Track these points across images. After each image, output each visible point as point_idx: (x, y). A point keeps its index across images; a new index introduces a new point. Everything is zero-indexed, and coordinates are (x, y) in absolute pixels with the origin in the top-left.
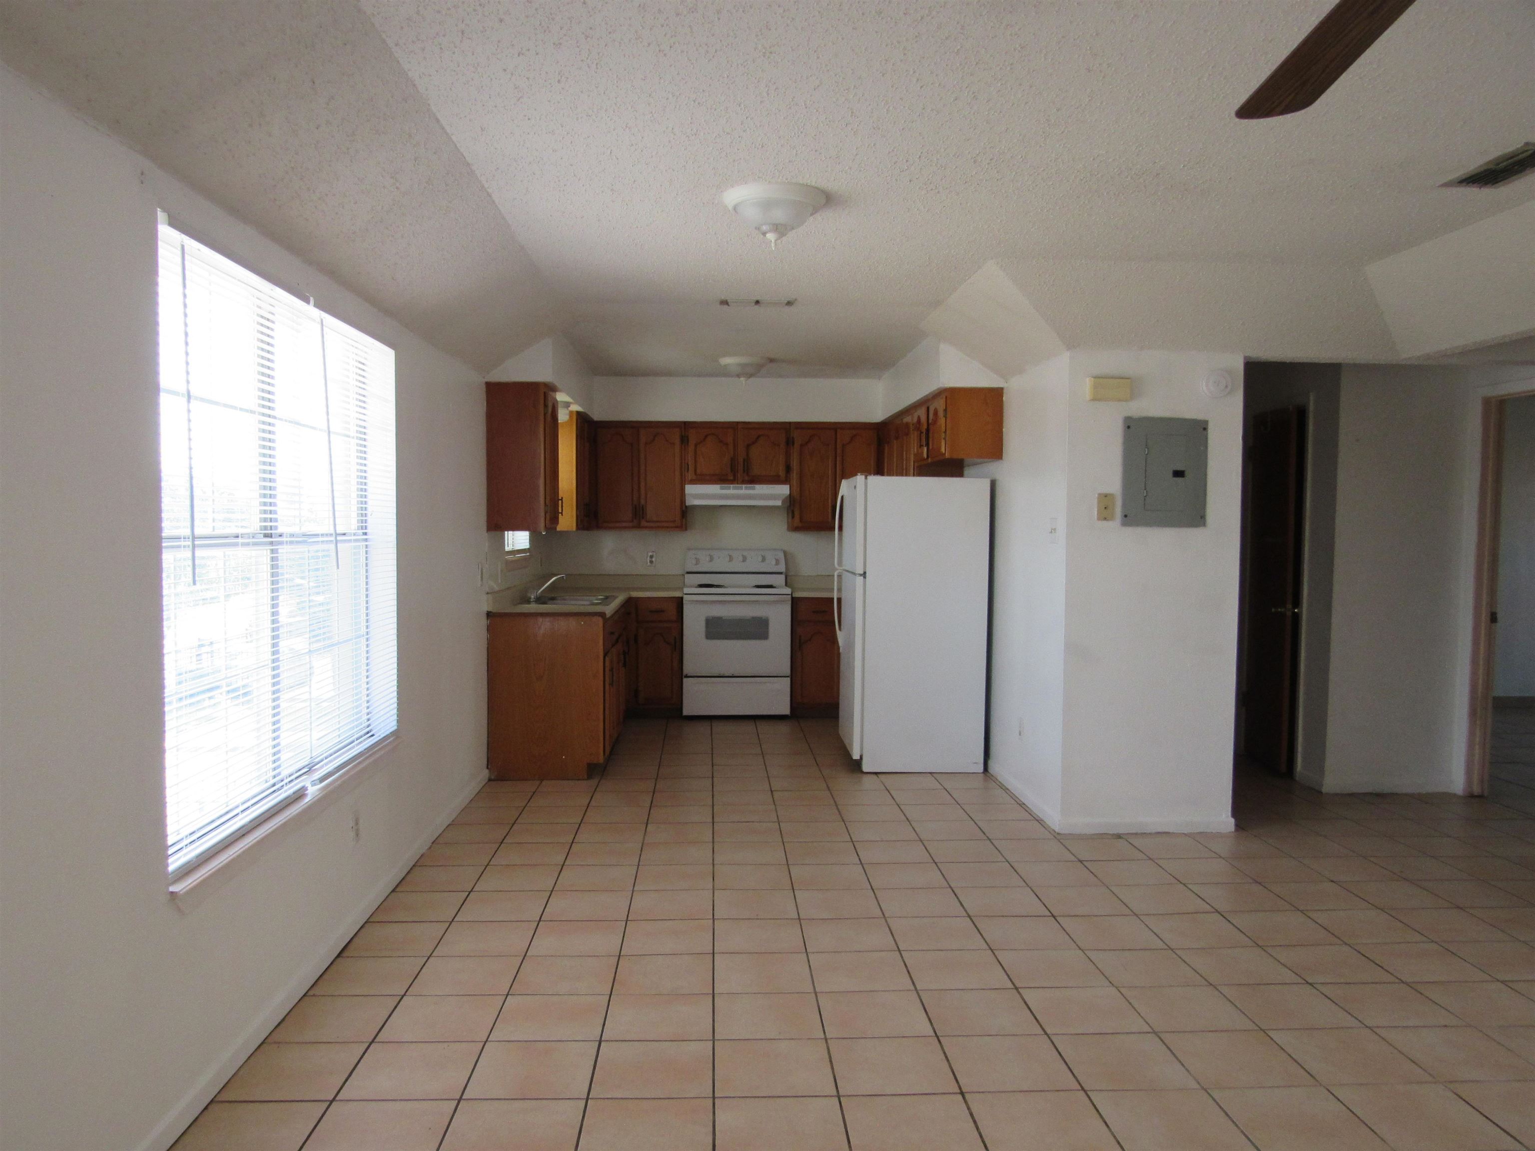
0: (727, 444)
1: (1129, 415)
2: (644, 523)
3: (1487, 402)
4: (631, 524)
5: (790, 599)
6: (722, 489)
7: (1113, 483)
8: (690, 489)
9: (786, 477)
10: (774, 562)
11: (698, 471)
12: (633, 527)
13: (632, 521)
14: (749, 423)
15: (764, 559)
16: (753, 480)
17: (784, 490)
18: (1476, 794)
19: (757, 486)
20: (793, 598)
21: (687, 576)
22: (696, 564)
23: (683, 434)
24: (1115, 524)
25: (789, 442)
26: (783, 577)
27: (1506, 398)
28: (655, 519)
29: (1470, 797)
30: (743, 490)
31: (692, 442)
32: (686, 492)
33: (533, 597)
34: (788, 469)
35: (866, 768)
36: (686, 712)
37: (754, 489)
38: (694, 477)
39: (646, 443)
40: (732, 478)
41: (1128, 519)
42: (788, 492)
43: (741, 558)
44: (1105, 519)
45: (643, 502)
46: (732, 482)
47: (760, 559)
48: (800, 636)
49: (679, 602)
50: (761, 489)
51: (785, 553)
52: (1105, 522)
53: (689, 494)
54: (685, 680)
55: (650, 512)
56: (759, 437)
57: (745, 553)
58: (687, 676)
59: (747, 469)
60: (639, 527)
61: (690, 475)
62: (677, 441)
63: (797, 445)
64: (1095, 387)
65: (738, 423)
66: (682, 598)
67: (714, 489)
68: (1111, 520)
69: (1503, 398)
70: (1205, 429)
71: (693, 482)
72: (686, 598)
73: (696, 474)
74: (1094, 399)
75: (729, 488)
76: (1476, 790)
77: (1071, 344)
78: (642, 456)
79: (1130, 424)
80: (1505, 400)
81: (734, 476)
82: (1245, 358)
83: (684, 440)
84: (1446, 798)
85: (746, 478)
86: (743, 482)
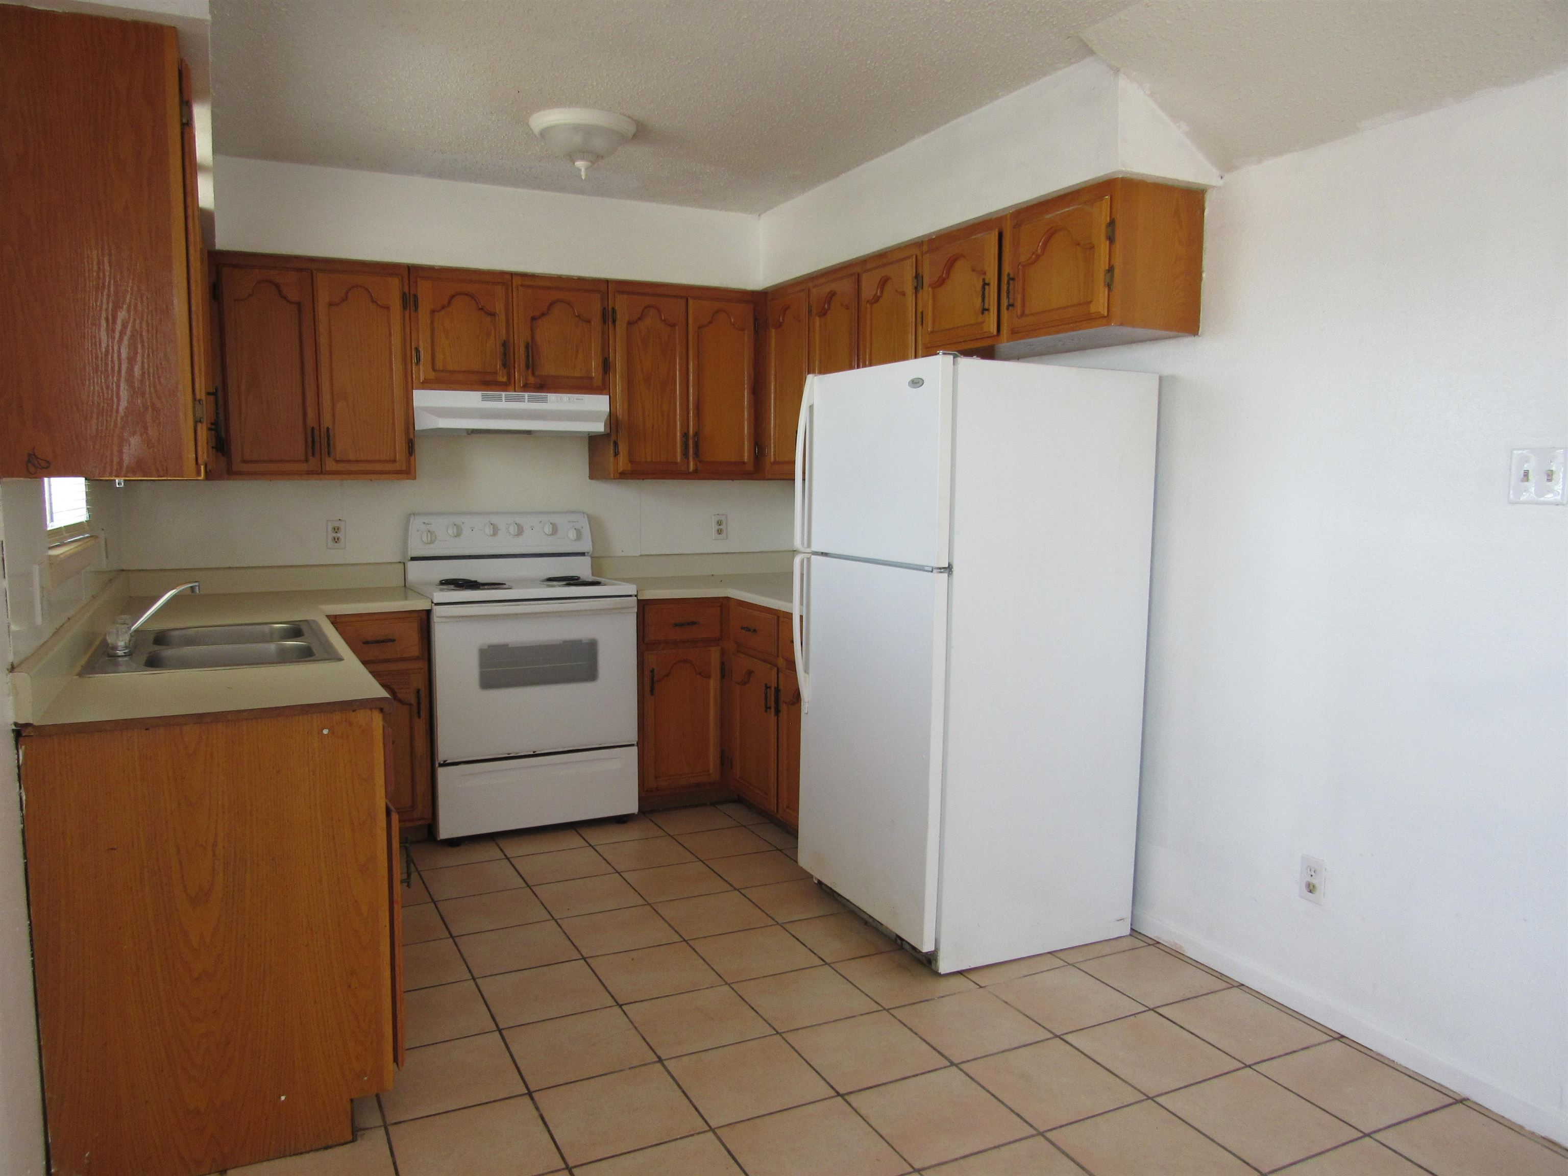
0: (493, 315)
2: (330, 465)
4: (304, 467)
5: (635, 604)
6: (484, 398)
8: (423, 399)
9: (604, 381)
10: (572, 534)
11: (439, 365)
12: (310, 473)
13: (307, 461)
14: (533, 276)
15: (555, 531)
16: (543, 385)
17: (599, 404)
19: (552, 397)
20: (640, 602)
21: (411, 565)
22: (431, 542)
23: (406, 290)
25: (608, 317)
26: (587, 560)
28: (352, 457)
30: (526, 403)
31: (425, 306)
32: (415, 404)
33: (121, 644)
34: (606, 366)
35: (945, 966)
36: (446, 831)
37: (545, 400)
38: (432, 375)
39: (330, 304)
40: (504, 379)
42: (606, 408)
43: (513, 529)
45: (327, 421)
46: (504, 386)
47: (548, 529)
48: (652, 671)
49: (424, 620)
50: (557, 401)
51: (589, 517)
53: (419, 407)
54: (442, 772)
55: (342, 445)
56: (552, 304)
57: (519, 520)
58: (445, 764)
59: (531, 364)
60: (320, 472)
61: (422, 372)
62: (396, 303)
63: (621, 324)
65: (512, 275)
66: (428, 612)
67: (471, 399)
71: (428, 384)
72: (438, 611)
73: (434, 370)
75: (499, 399)
78: (322, 329)
81: (509, 375)
83: (410, 302)
85: (532, 380)
86: (526, 388)
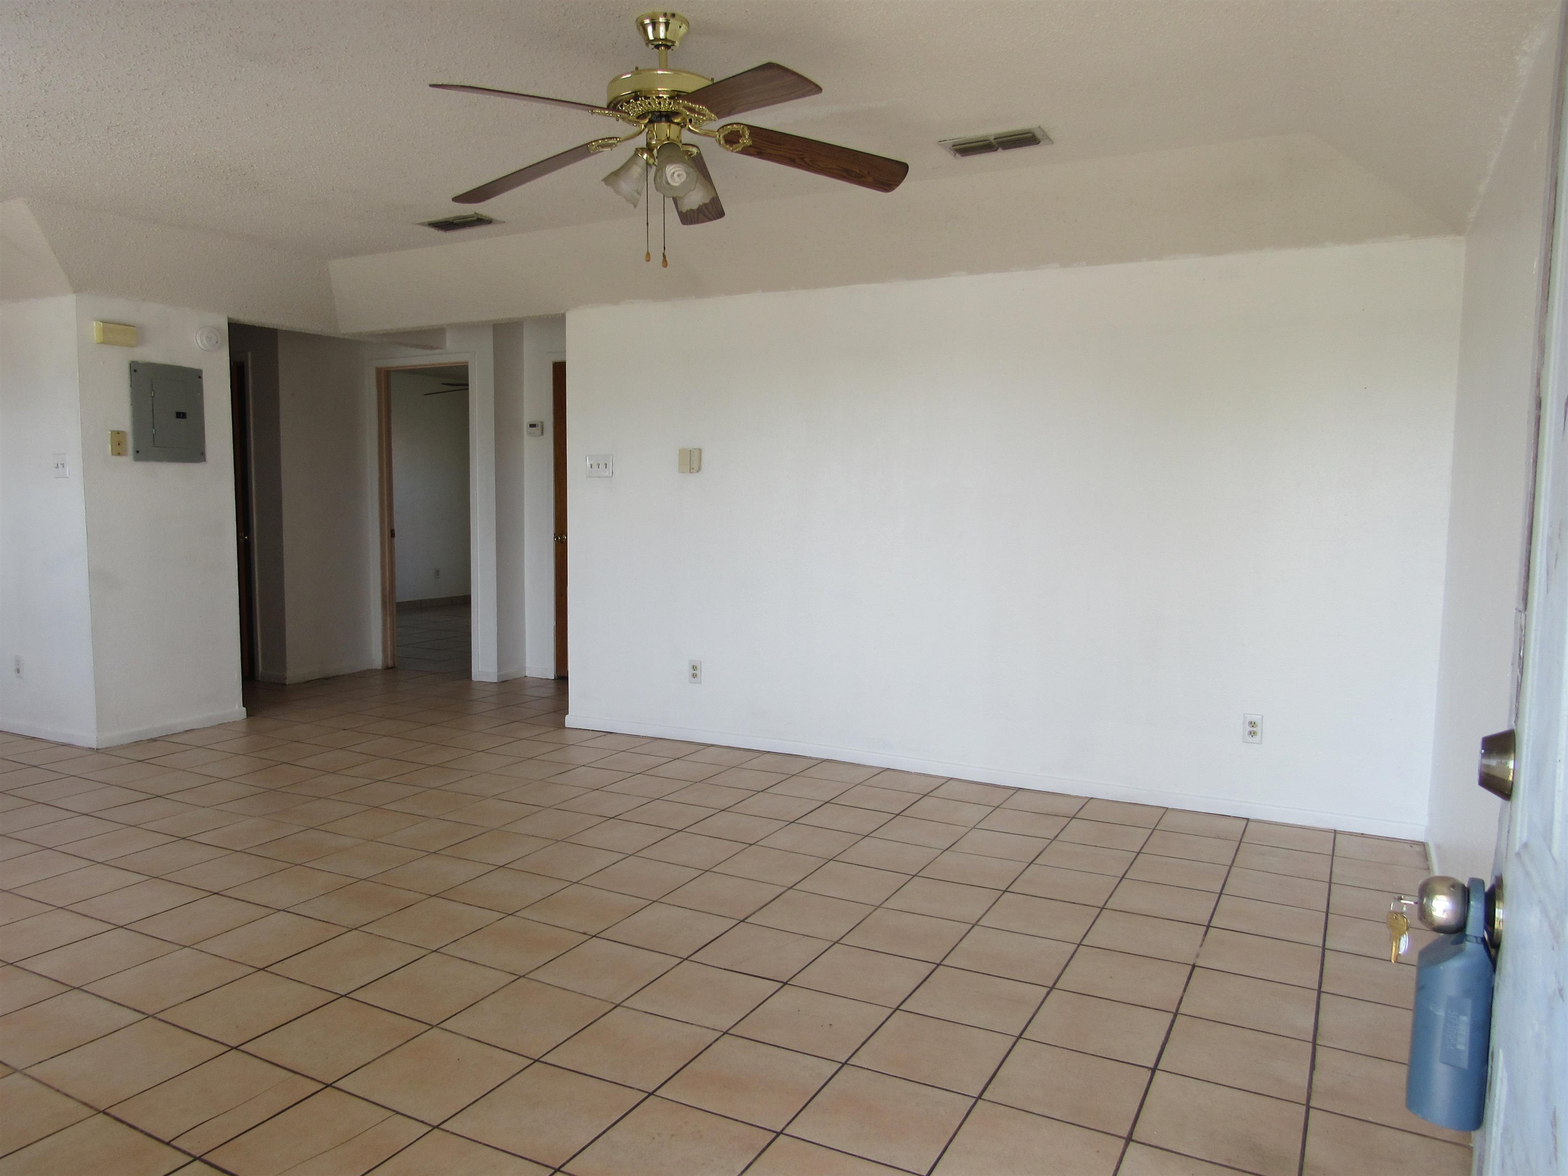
1: (135, 359)
3: (379, 371)
7: (124, 421)
18: (390, 667)
24: (127, 460)
27: (391, 369)
29: (387, 668)
41: (139, 455)
44: (119, 454)
52: (119, 458)
64: (105, 331)
68: (125, 455)
69: (389, 369)
70: (200, 377)
74: (105, 342)
76: (390, 664)
77: (79, 287)
79: (135, 368)
80: (390, 371)
82: (229, 319)
84: (370, 673)
